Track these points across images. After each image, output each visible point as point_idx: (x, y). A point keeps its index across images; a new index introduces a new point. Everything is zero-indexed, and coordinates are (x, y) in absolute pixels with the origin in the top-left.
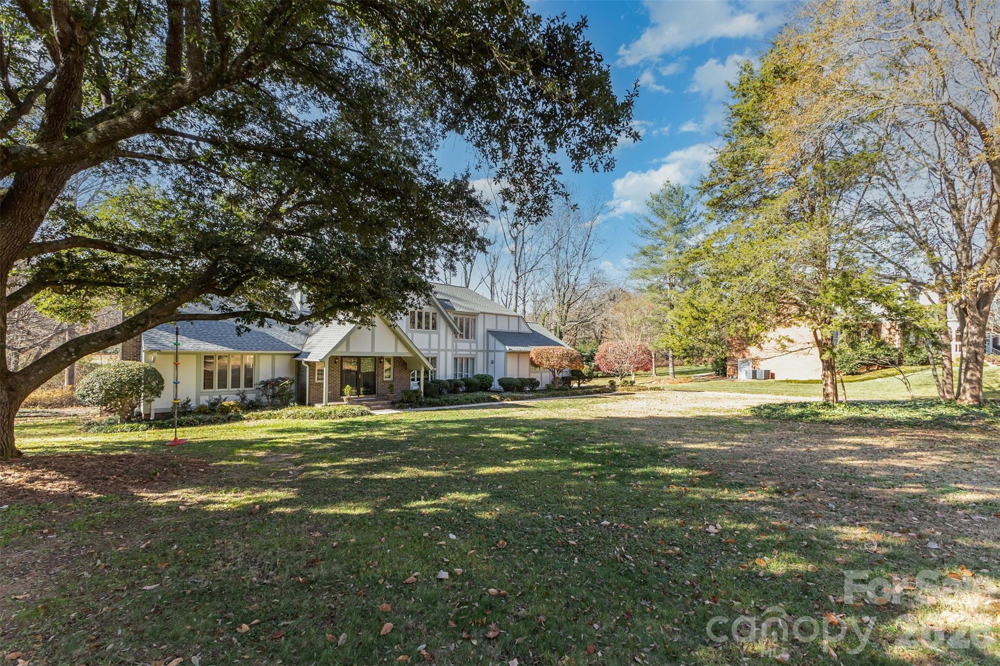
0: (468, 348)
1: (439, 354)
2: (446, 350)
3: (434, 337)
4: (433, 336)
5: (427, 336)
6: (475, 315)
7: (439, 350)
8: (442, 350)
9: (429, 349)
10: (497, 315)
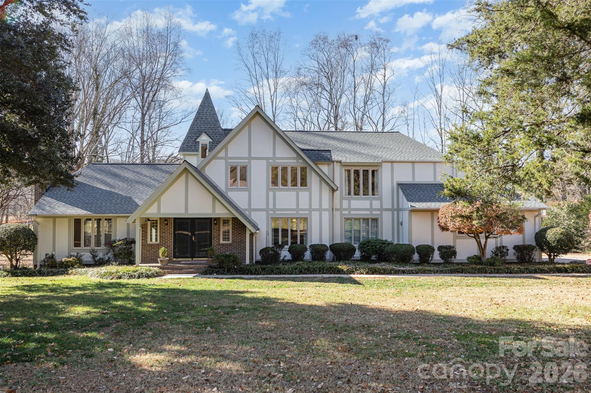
0: (368, 207)
1: (310, 214)
2: (320, 210)
3: (304, 195)
4: (301, 193)
5: (294, 194)
6: (379, 165)
7: (310, 209)
8: (315, 210)
9: (297, 209)
10: (413, 162)
